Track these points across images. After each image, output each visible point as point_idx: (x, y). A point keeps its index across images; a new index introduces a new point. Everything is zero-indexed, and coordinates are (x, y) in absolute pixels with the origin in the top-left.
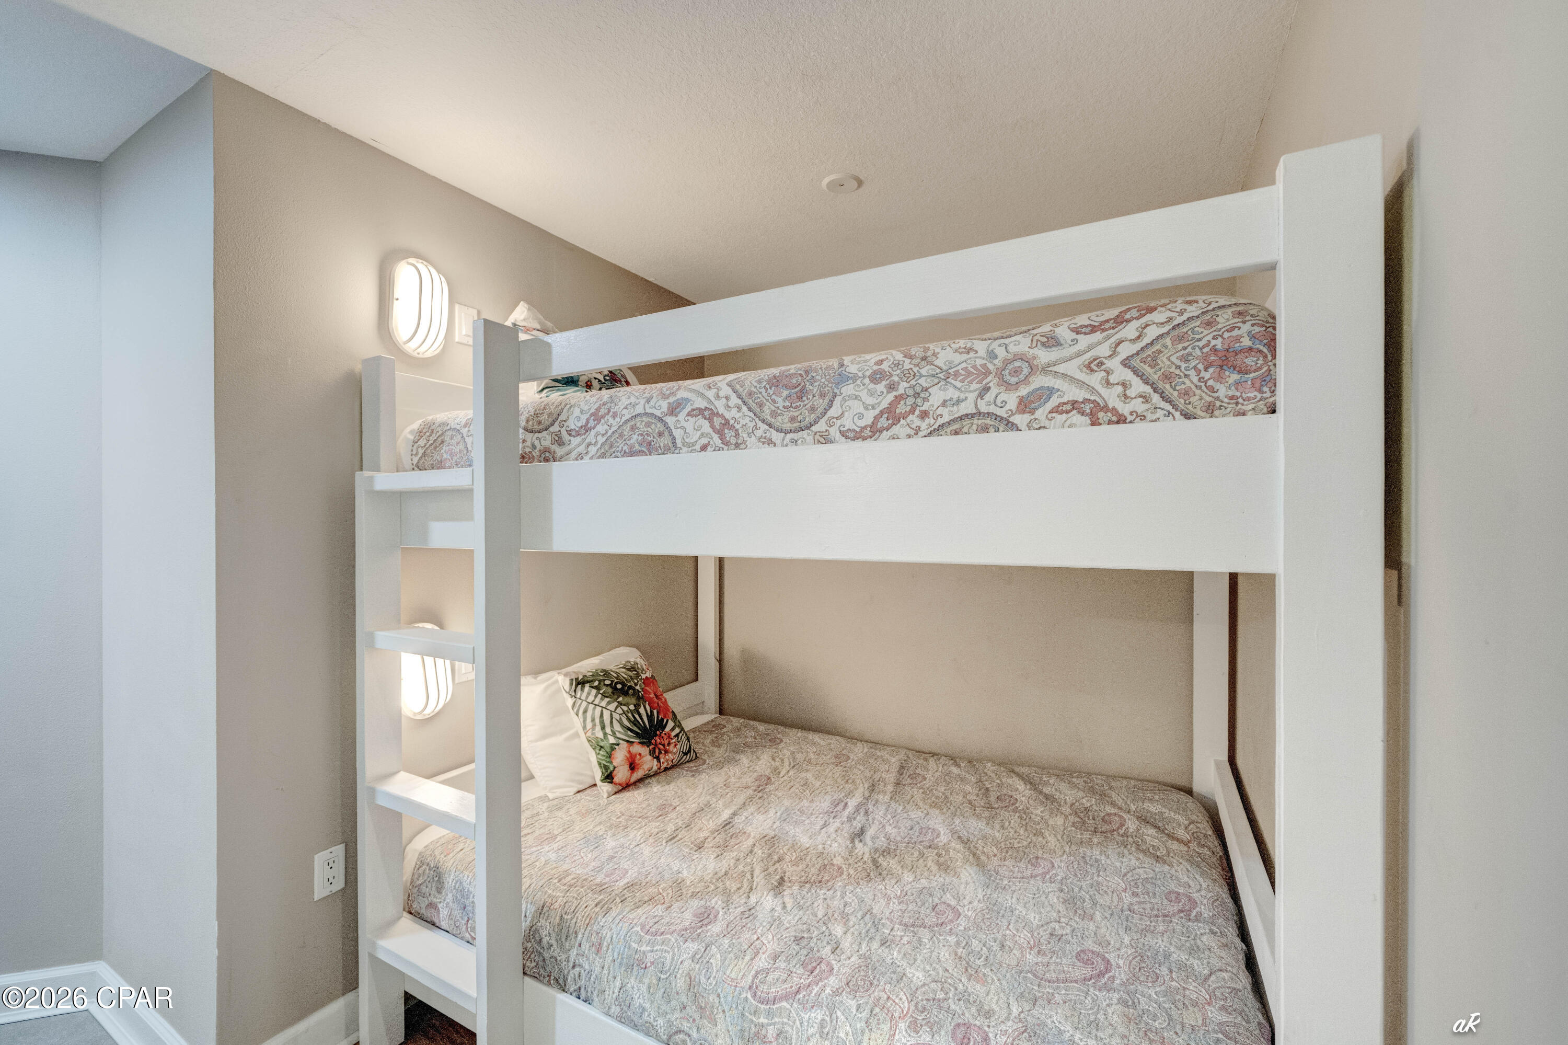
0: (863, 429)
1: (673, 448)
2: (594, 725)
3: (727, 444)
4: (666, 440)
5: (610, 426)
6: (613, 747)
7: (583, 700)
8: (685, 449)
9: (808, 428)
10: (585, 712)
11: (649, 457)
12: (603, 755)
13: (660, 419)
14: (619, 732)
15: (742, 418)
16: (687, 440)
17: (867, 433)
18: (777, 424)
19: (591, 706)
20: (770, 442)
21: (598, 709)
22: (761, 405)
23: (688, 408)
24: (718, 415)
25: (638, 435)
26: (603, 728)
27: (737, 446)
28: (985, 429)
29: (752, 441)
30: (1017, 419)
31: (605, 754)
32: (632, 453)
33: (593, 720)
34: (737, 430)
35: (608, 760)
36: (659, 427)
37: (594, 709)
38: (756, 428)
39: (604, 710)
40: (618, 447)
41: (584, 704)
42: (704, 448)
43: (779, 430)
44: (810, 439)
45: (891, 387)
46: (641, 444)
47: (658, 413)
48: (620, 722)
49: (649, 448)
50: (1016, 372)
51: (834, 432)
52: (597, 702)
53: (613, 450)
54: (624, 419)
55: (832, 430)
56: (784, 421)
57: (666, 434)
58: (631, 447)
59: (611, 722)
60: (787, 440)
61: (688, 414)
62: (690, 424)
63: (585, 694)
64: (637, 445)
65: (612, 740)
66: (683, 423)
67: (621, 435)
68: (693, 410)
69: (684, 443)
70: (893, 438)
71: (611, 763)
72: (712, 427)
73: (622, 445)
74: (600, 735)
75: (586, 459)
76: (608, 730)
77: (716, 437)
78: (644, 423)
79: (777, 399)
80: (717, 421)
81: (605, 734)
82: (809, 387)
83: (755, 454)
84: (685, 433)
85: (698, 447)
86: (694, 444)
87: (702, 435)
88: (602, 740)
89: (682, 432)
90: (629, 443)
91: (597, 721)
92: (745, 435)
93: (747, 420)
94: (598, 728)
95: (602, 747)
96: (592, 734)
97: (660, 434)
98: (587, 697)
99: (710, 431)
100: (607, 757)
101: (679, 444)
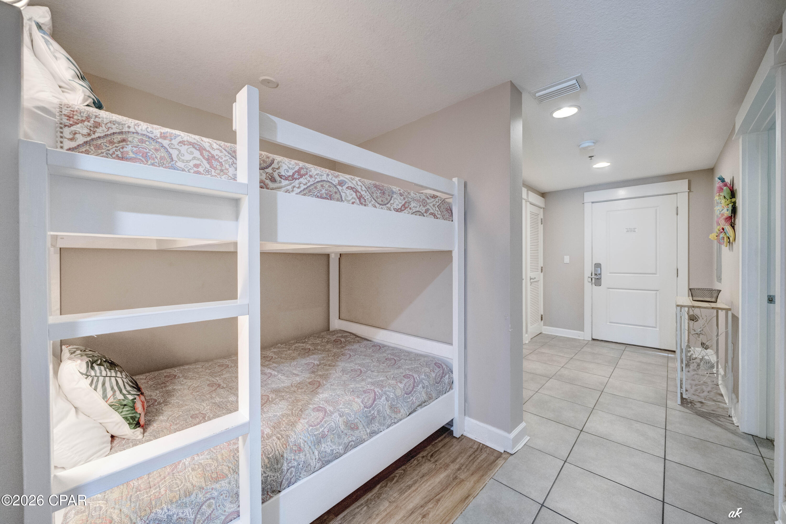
0: (399, 209)
1: (341, 199)
2: (114, 392)
3: (361, 204)
4: (337, 196)
5: (309, 181)
6: (133, 401)
7: (98, 377)
8: (345, 202)
9: (385, 205)
10: (104, 384)
11: (330, 201)
12: (128, 411)
13: (335, 186)
14: (131, 390)
15: (367, 196)
16: (347, 198)
17: (399, 210)
18: (378, 201)
19: (107, 379)
20: (375, 207)
21: (113, 379)
22: (373, 193)
23: (346, 186)
24: (358, 192)
25: (325, 190)
26: (121, 391)
27: (365, 205)
28: (420, 215)
29: (370, 205)
30: (425, 214)
31: (130, 409)
32: (321, 197)
33: (112, 388)
34: (365, 200)
35: (133, 412)
36: (335, 190)
37: (110, 380)
38: (371, 201)
39: (116, 378)
40: (314, 193)
41: (101, 379)
42: (353, 203)
43: (378, 204)
44: (386, 208)
45: (404, 199)
46: (326, 194)
47: (334, 183)
48: (128, 383)
49: (330, 197)
50: (424, 203)
51: (392, 208)
52: (109, 374)
53: (311, 193)
54: (317, 180)
55: (391, 207)
56: (379, 200)
57: (338, 193)
58: (322, 194)
59: (124, 385)
60: (380, 207)
61: (347, 188)
62: (349, 192)
63: (98, 371)
64: (325, 194)
65: (130, 397)
66: (345, 191)
67: (316, 188)
68: (349, 187)
69: (345, 199)
70: (405, 213)
71: (136, 413)
72: (357, 195)
73: (316, 192)
74: (121, 397)
75: (293, 194)
76: (124, 392)
77: (358, 200)
78: (327, 185)
79: (378, 193)
80: (358, 194)
81: (124, 395)
82: (385, 192)
83: (369, 209)
84: (346, 195)
85: (351, 202)
86: (349, 201)
87: (353, 198)
88: (124, 400)
89: (345, 195)
90: (320, 192)
91: (116, 388)
92: (368, 202)
93: (369, 197)
94: (118, 392)
95: (125, 405)
96: (114, 399)
97: (336, 193)
98: (101, 373)
99: (356, 197)
100: (132, 410)
101: (343, 199)
